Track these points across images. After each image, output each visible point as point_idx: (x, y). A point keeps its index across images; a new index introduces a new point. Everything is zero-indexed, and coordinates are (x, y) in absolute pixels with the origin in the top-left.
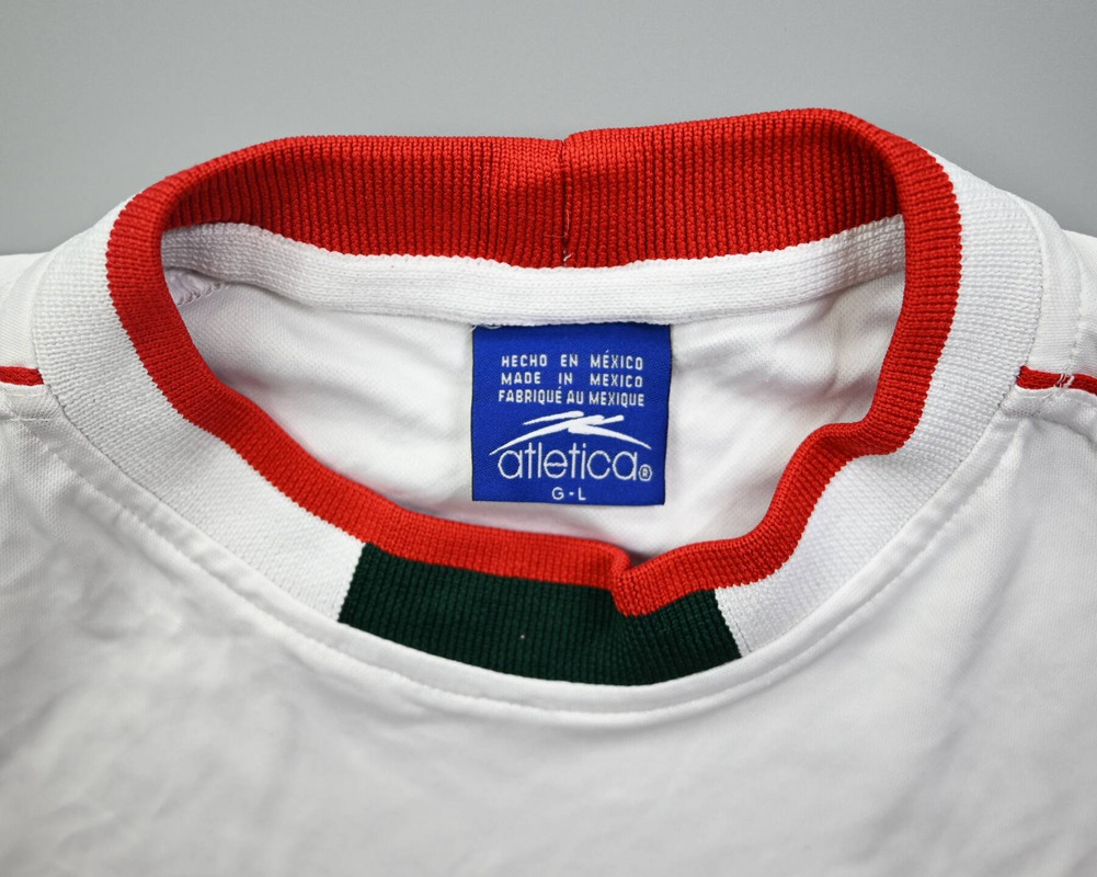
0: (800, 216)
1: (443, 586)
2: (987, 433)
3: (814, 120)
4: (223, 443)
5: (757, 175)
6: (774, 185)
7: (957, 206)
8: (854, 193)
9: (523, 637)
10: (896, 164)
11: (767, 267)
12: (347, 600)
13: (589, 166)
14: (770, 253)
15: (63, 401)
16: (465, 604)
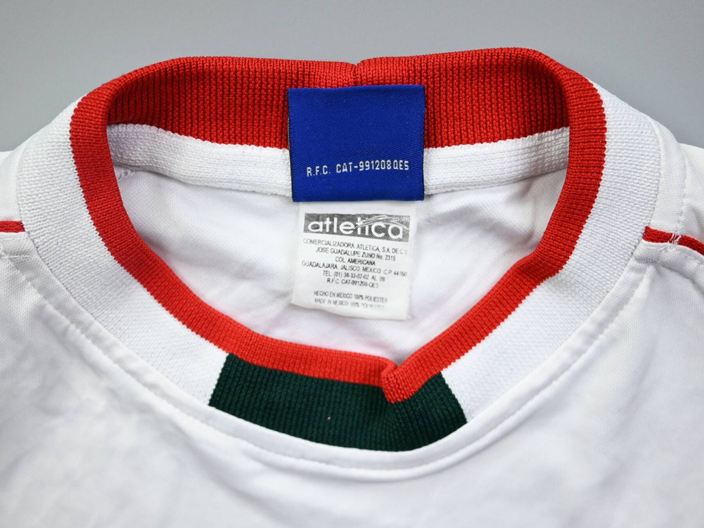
0: (507, 121)
1: (278, 384)
2: (625, 272)
3: (517, 55)
4: (139, 284)
5: (480, 91)
6: (491, 98)
7: (604, 115)
8: (543, 107)
9: (329, 418)
10: (566, 85)
11: (486, 153)
12: (215, 391)
13: (373, 78)
14: (488, 144)
15: (37, 243)
16: (292, 395)
